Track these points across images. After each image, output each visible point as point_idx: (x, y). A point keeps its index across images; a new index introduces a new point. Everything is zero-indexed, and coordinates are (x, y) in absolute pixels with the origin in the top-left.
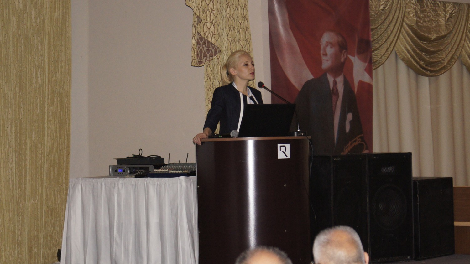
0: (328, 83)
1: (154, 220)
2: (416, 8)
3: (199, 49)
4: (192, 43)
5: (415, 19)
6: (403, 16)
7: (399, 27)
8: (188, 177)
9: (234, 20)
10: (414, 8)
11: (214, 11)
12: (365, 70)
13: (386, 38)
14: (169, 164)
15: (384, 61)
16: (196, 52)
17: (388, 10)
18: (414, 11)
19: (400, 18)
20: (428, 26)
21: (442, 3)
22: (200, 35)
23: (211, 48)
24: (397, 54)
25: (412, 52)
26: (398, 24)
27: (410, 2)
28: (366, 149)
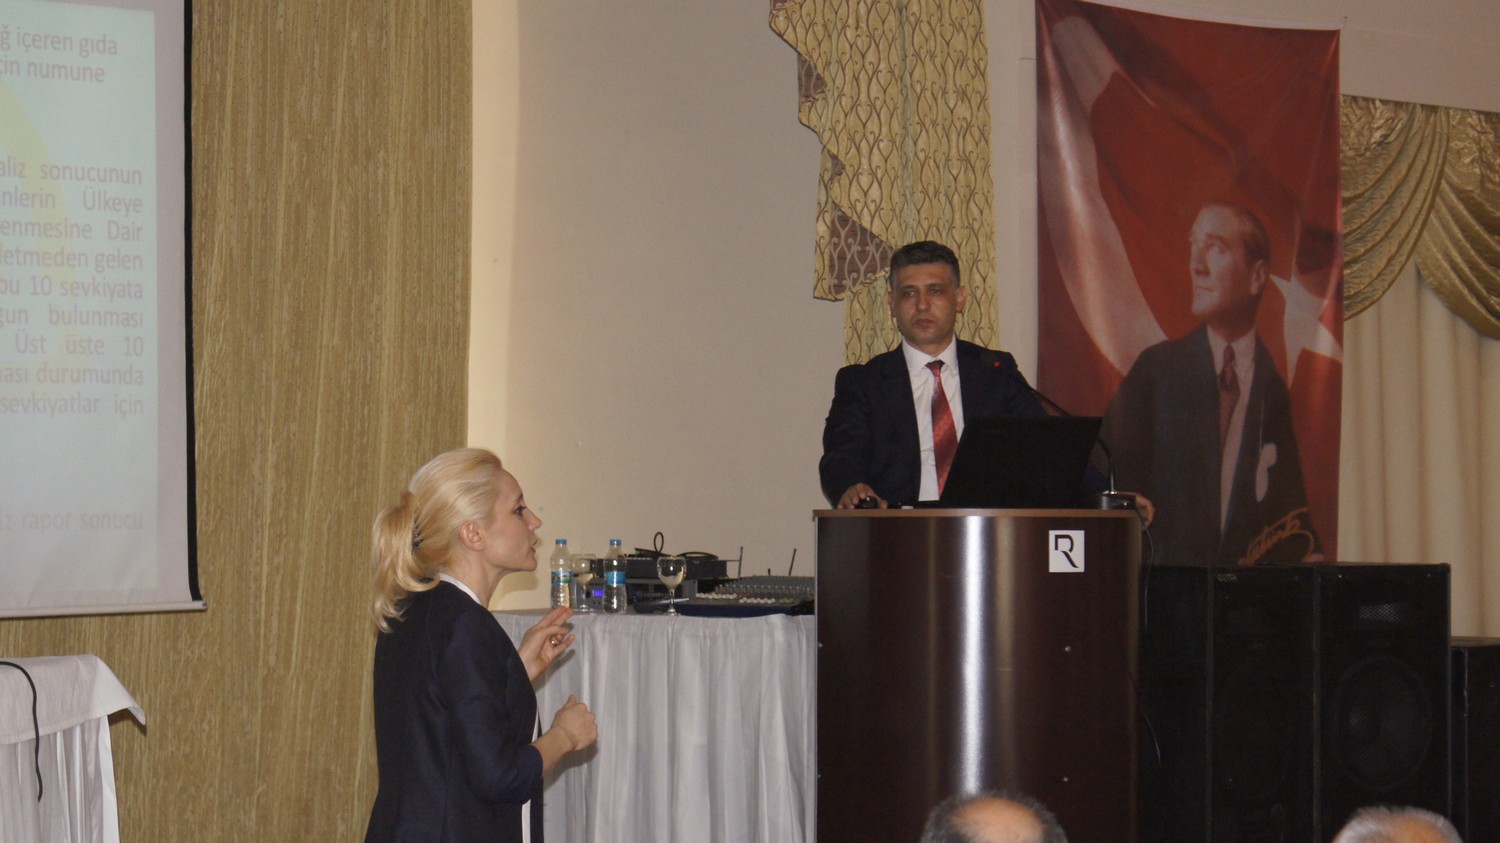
0: (1209, 353)
1: (692, 738)
2: (1483, 138)
3: (838, 249)
4: (817, 232)
5: (1477, 171)
6: (1440, 161)
7: (1428, 193)
8: (795, 617)
9: (938, 167)
10: (1474, 139)
11: (881, 140)
12: (1321, 319)
13: (1389, 226)
14: (741, 579)
15: (1381, 293)
16: (826, 257)
17: (1396, 143)
18: (1475, 148)
19: (1431, 167)
22: (840, 210)
23: (871, 248)
24: (1424, 273)
25: (1467, 270)
26: (1425, 186)
27: (1462, 121)
28: (1314, 552)
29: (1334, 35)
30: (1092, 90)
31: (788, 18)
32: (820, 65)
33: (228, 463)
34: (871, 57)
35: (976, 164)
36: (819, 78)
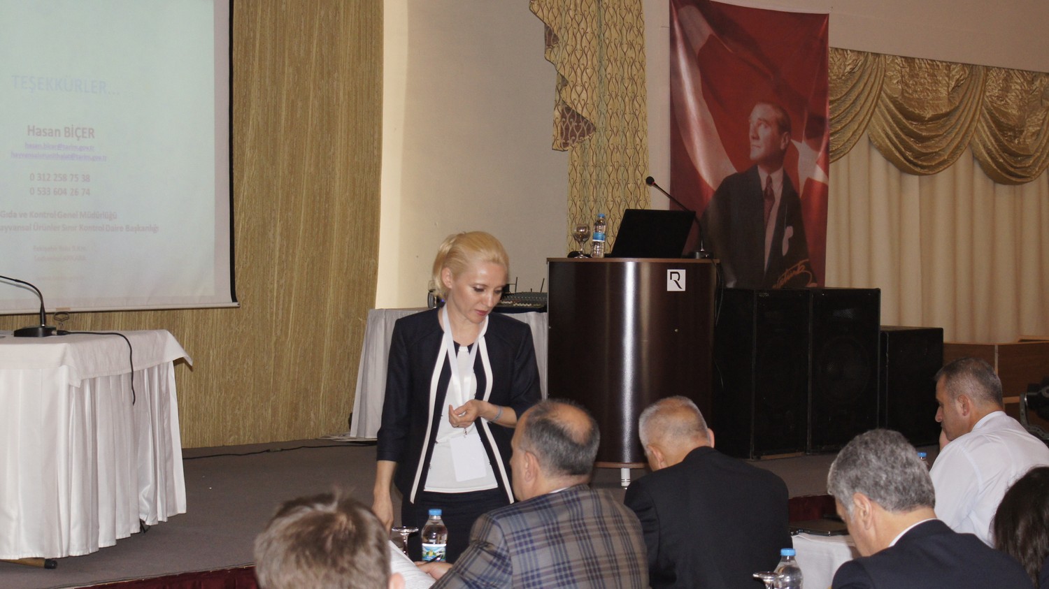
0: (759, 180)
2: (903, 70)
3: (565, 124)
4: (555, 116)
5: (900, 87)
6: (881, 82)
7: (874, 99)
8: (541, 313)
9: (617, 83)
10: (899, 71)
11: (588, 68)
12: (817, 163)
13: (853, 115)
14: (515, 293)
15: (849, 149)
16: (559, 128)
17: (858, 72)
18: (899, 75)
19: (877, 82)
20: (920, 99)
21: (944, 64)
22: (566, 104)
23: (582, 124)
24: (871, 139)
25: (894, 138)
26: (873, 94)
27: (893, 60)
28: (812, 282)
29: (825, 17)
30: (699, 43)
31: (539, 5)
32: (555, 29)
33: (256, 232)
34: (583, 25)
35: (638, 81)
36: (555, 36)
